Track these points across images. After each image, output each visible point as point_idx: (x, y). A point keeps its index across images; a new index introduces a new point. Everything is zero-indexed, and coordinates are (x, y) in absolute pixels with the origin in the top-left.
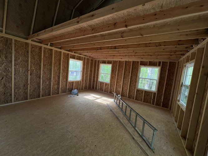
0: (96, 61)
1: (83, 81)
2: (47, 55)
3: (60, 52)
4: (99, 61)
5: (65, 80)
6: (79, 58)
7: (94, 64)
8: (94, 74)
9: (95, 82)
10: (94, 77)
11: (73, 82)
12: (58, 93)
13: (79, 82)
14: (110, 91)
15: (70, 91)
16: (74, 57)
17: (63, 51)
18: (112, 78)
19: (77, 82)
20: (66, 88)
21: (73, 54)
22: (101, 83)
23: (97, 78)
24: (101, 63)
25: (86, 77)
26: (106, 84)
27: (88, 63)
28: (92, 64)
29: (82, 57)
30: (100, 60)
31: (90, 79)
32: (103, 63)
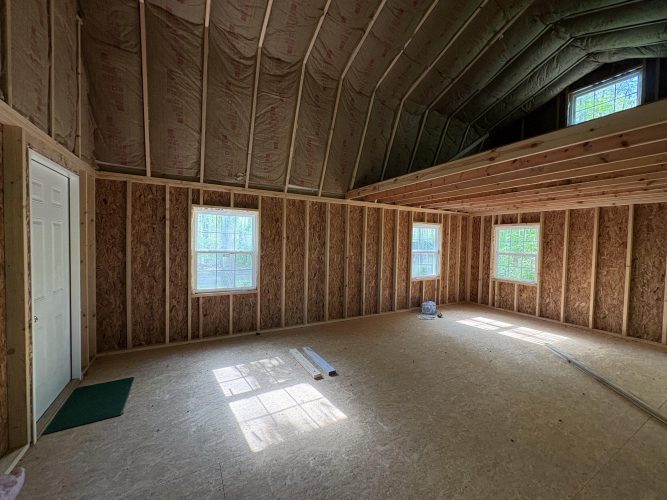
0: (477, 221)
1: (443, 278)
2: (372, 223)
3: (394, 210)
4: (488, 220)
5: (404, 276)
6: (433, 219)
7: (471, 229)
8: (476, 257)
9: (480, 283)
10: (475, 267)
11: (421, 282)
12: (391, 309)
13: (433, 281)
14: (541, 311)
15: (417, 306)
16: (420, 218)
17: (400, 208)
18: (546, 265)
19: (431, 282)
20: (407, 297)
21: (419, 210)
22: (501, 284)
23: (487, 268)
24: (496, 223)
25: (452, 267)
26: (523, 288)
27: (454, 230)
28: (464, 228)
29: (440, 215)
30: (494, 214)
31: (463, 274)
32: (503, 222)
